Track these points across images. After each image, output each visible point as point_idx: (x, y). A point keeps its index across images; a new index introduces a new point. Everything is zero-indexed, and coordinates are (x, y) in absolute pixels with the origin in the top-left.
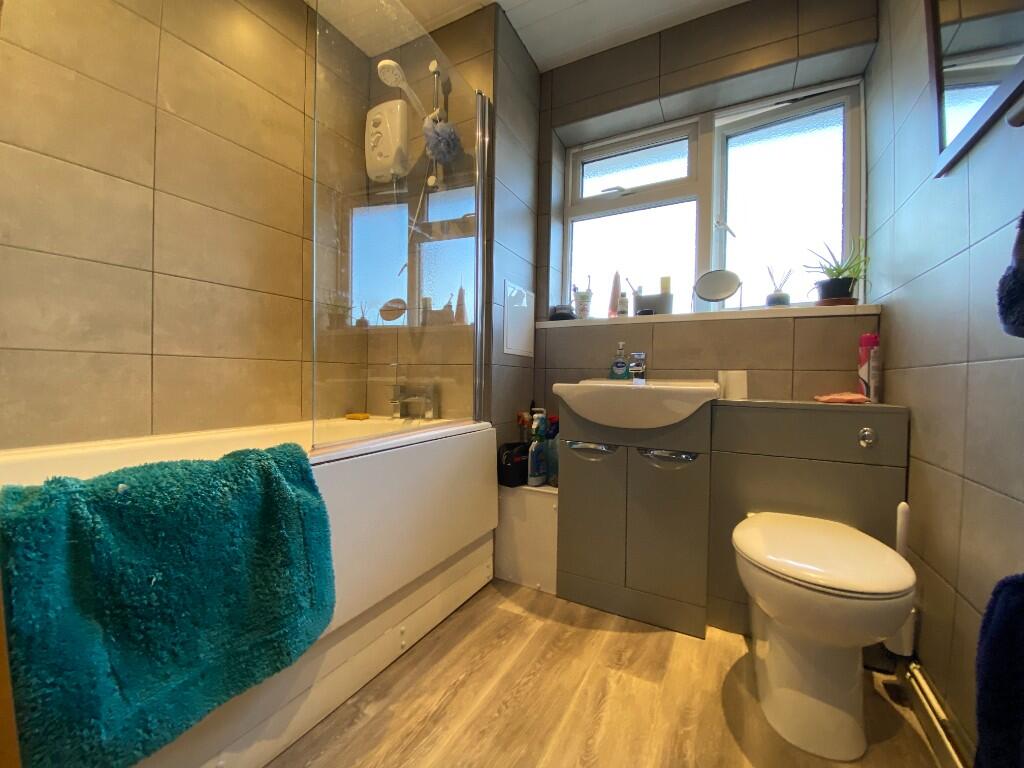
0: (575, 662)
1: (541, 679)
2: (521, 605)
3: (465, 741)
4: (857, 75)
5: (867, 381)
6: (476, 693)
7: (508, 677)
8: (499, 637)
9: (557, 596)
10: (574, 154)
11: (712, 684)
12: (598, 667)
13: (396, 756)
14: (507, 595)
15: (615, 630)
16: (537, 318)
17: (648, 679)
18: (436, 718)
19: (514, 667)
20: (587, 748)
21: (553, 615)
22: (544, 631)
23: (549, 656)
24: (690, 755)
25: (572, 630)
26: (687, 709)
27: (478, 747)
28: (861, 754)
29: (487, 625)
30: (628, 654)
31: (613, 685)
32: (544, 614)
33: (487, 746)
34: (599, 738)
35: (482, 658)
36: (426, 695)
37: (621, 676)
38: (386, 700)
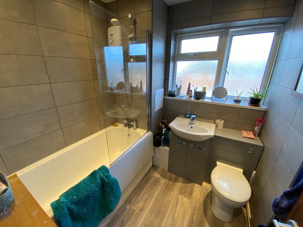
0: (172, 193)
1: (164, 198)
2: (159, 174)
3: (148, 216)
4: (282, 23)
5: (256, 131)
6: (150, 202)
7: (157, 197)
8: (155, 185)
9: (168, 171)
10: (179, 37)
11: (202, 200)
12: (177, 194)
13: (135, 219)
14: (156, 171)
15: (181, 183)
16: (164, 95)
17: (188, 198)
18: (142, 209)
19: (158, 195)
20: (173, 217)
21: (167, 178)
22: (164, 183)
23: (166, 191)
24: (195, 220)
25: (171, 182)
26: (195, 207)
27: (151, 218)
28: (231, 221)
29: (152, 181)
30: (184, 191)
31: (180, 200)
32: (165, 177)
33: (153, 217)
34: (176, 215)
35: (151, 192)
36: (139, 203)
37: (181, 197)
38: (131, 204)
